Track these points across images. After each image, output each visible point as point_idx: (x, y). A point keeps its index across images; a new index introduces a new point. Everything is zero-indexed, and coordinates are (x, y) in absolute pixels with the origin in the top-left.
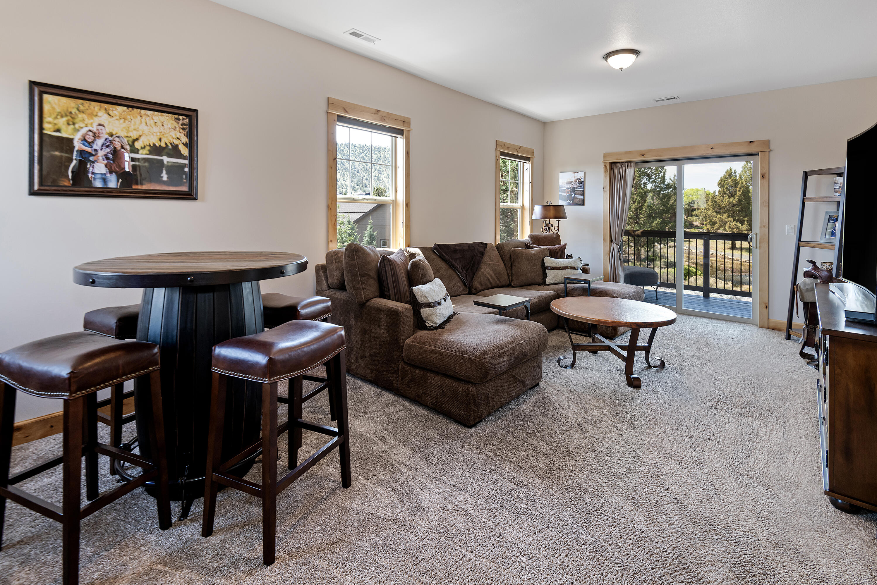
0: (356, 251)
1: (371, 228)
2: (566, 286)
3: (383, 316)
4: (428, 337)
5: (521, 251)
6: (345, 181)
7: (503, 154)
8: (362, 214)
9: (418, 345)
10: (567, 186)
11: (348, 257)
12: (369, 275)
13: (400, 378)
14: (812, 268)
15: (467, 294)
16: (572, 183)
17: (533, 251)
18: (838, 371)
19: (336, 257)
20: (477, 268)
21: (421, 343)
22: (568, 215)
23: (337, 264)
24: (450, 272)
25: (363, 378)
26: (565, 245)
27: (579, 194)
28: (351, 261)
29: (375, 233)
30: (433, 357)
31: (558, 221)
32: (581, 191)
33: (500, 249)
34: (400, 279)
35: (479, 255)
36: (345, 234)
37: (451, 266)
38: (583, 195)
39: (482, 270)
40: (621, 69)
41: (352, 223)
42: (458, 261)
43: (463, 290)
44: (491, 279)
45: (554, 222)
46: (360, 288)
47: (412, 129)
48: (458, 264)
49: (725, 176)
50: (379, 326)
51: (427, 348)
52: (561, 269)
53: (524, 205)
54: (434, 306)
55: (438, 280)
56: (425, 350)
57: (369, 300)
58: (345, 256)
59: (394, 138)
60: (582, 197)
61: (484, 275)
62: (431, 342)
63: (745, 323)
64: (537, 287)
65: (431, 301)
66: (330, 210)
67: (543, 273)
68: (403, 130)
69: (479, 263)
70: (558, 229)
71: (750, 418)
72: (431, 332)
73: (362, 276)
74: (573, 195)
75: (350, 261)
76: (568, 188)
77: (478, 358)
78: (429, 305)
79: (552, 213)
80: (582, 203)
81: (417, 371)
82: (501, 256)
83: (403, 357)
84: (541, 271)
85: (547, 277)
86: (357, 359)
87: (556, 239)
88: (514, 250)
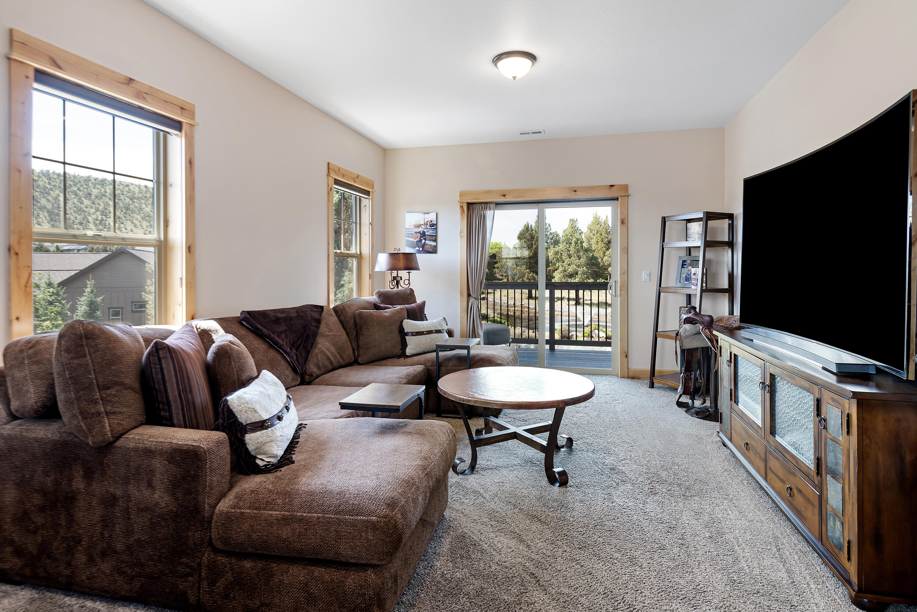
0: (87, 337)
1: (92, 292)
2: (437, 355)
3: (158, 464)
4: (270, 491)
5: (371, 314)
6: (40, 225)
7: (337, 182)
8: (73, 273)
9: (248, 511)
10: (415, 230)
11: (68, 351)
12: (122, 384)
13: (204, 584)
14: (693, 314)
15: (298, 385)
16: (422, 226)
17: (387, 313)
18: (867, 441)
19: (31, 351)
20: (312, 344)
21: (256, 505)
22: (420, 264)
23: (35, 367)
24: (272, 353)
25: (108, 595)
26: (424, 303)
27: (430, 240)
28: (76, 358)
29: (99, 299)
30: (285, 532)
31: (409, 273)
32: (432, 236)
33: (340, 313)
34: (194, 383)
35: (314, 324)
36: (42, 302)
37: (274, 345)
38: (435, 241)
39: (320, 346)
40: (514, 78)
41: (56, 286)
42: (283, 336)
43: (293, 380)
44: (332, 358)
45: (403, 274)
46: (99, 414)
47: (198, 124)
48: (283, 341)
49: (523, 230)
50: (150, 485)
51: (271, 515)
52: (425, 334)
53: (362, 252)
54: (272, 425)
55: (266, 374)
56: (266, 520)
57: (124, 434)
58: (59, 349)
59: (162, 133)
60: (434, 244)
61: (322, 352)
62: (279, 501)
63: (606, 375)
64: (395, 360)
65: (265, 416)
66: (14, 257)
67: (402, 341)
68: (180, 123)
69: (315, 335)
70: (409, 283)
71: (695, 498)
72: (270, 477)
73: (103, 388)
74: (423, 241)
75: (72, 358)
76: (416, 233)
77: (385, 517)
78: (262, 425)
79: (402, 263)
80: (434, 251)
81: (248, 564)
82: (342, 322)
83: (211, 539)
84: (399, 339)
85: (407, 346)
86: (91, 560)
87: (409, 296)
88: (360, 314)
